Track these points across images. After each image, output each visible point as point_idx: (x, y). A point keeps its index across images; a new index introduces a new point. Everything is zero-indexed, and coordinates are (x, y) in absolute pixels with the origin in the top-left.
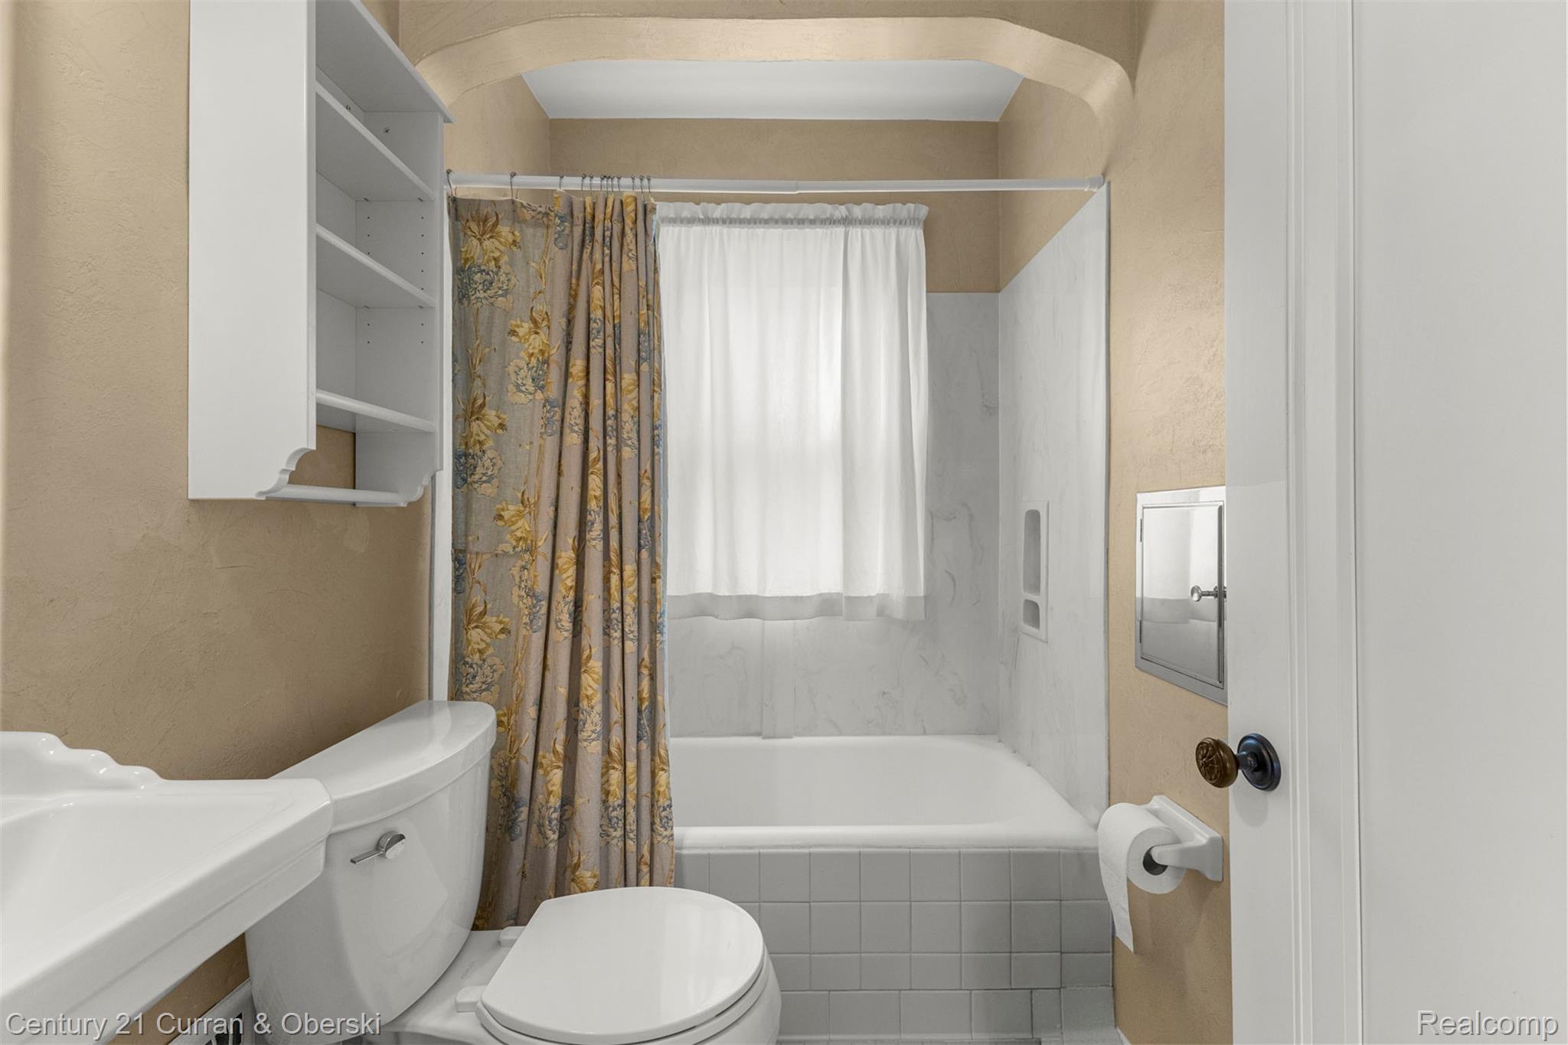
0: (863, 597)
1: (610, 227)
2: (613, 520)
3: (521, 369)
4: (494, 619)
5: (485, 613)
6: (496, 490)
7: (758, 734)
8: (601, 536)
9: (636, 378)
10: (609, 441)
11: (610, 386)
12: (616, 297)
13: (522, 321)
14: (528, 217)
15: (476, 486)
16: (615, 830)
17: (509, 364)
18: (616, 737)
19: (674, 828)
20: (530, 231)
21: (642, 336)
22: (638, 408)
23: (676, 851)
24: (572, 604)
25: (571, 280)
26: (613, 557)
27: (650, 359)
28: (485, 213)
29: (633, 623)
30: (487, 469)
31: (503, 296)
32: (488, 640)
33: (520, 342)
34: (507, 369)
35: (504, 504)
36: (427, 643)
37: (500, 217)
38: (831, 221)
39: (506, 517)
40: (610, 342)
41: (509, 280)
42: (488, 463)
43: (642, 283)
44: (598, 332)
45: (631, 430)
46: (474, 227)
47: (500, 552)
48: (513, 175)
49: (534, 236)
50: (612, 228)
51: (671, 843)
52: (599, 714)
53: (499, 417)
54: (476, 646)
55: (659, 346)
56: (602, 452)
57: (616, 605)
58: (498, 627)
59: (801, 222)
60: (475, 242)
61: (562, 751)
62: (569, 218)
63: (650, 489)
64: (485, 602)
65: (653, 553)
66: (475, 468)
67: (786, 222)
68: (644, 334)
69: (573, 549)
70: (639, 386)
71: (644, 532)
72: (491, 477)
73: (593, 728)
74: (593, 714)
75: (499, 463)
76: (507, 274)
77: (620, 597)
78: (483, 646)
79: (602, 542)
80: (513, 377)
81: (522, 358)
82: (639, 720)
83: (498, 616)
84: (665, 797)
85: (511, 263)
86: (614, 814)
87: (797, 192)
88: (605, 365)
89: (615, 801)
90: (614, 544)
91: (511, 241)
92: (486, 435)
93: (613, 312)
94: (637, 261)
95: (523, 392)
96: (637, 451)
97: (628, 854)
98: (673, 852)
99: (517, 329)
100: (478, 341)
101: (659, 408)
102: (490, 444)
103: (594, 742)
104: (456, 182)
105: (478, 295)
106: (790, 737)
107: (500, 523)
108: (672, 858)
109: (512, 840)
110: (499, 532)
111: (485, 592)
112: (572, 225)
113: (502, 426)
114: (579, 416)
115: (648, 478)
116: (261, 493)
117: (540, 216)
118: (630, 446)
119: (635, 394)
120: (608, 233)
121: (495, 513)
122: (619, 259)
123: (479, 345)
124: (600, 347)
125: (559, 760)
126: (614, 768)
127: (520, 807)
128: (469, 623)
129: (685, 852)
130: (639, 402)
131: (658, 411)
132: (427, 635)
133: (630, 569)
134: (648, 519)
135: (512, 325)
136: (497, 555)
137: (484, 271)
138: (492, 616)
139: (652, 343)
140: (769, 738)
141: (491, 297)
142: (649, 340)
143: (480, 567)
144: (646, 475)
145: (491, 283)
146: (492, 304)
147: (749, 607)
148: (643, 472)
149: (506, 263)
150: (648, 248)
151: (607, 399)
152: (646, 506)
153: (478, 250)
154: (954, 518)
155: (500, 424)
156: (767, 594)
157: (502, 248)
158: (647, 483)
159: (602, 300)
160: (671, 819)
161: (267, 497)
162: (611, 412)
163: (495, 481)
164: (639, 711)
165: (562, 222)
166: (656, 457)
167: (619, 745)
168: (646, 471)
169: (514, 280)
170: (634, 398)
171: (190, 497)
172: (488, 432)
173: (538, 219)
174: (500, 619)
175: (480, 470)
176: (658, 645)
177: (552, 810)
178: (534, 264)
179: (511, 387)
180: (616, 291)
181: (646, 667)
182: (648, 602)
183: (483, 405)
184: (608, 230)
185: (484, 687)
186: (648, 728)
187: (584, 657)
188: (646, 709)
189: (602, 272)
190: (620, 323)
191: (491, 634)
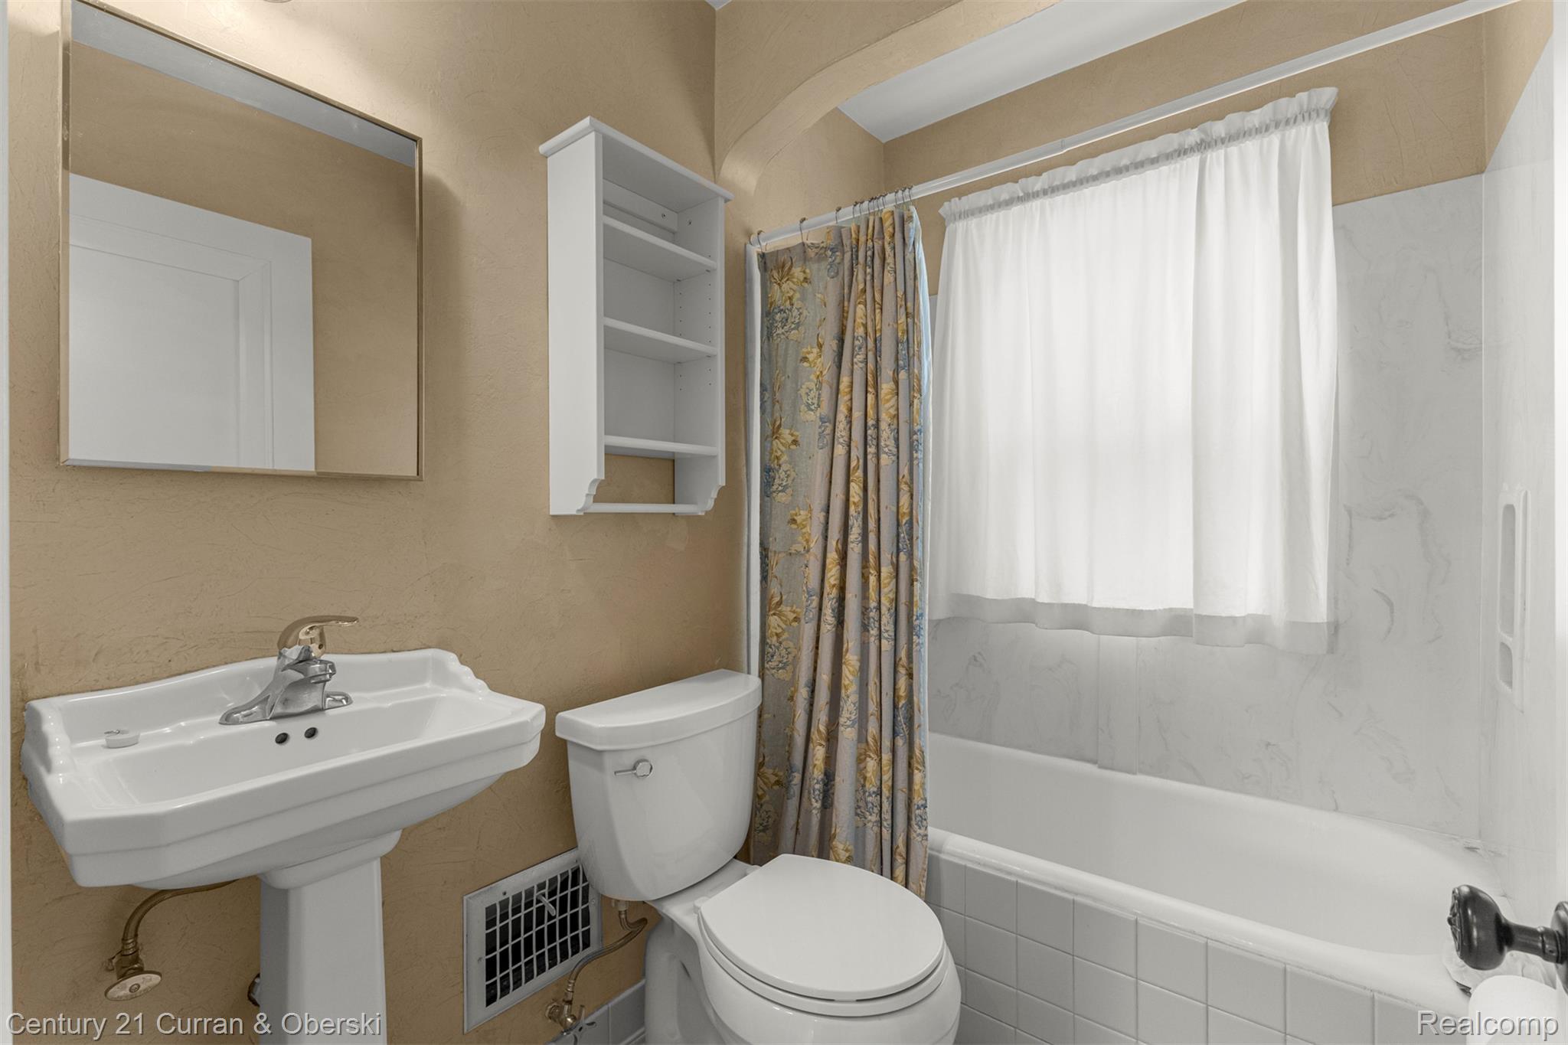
0: (1221, 618)
1: (871, 247)
2: (872, 525)
3: (811, 390)
4: (789, 609)
5: (781, 603)
6: (790, 498)
7: (1094, 762)
8: (860, 539)
9: (894, 387)
10: (869, 450)
11: (870, 397)
12: (878, 311)
13: (812, 348)
14: (813, 255)
15: (775, 494)
16: (871, 815)
17: (801, 387)
18: (872, 728)
19: (929, 828)
20: (815, 266)
21: (900, 345)
22: (897, 416)
23: (929, 851)
24: (835, 600)
25: (843, 303)
26: (871, 560)
27: (909, 366)
28: (782, 260)
29: (888, 623)
30: (782, 480)
31: (796, 328)
32: (784, 626)
33: (810, 366)
34: (799, 392)
35: (797, 509)
36: (745, 624)
37: (794, 260)
38: (1182, 152)
39: (799, 521)
40: (871, 355)
41: (800, 314)
42: (783, 475)
43: (900, 293)
44: (860, 348)
45: (888, 438)
46: (776, 275)
47: (793, 552)
48: (839, 209)
49: (819, 270)
50: (873, 247)
51: (925, 843)
52: (854, 704)
53: (792, 435)
54: (775, 631)
55: (918, 351)
56: (861, 461)
57: (873, 604)
58: (792, 616)
59: (1139, 166)
60: (776, 287)
61: (824, 731)
62: (840, 247)
63: (909, 494)
64: (781, 594)
65: (911, 556)
66: (774, 479)
67: (1119, 171)
68: (902, 343)
69: (836, 551)
70: (897, 394)
71: (902, 535)
72: (786, 487)
73: (848, 716)
74: (849, 703)
75: (793, 474)
76: (798, 309)
77: (878, 597)
78: (779, 631)
79: (860, 544)
80: (805, 399)
81: (812, 381)
82: (895, 717)
83: (792, 607)
84: (919, 796)
85: (803, 299)
86: (869, 799)
87: (1065, 151)
88: (867, 378)
89: (871, 787)
90: (872, 546)
91: (802, 279)
92: (782, 451)
93: (875, 326)
94: (895, 273)
95: (812, 410)
96: (894, 458)
97: (883, 841)
98: (926, 852)
99: (808, 356)
100: (778, 372)
101: (918, 413)
102: (784, 458)
103: (849, 729)
104: (764, 240)
105: (778, 332)
106: (1134, 774)
107: (794, 526)
108: (925, 857)
109: (788, 799)
110: (793, 534)
111: (781, 586)
112: (843, 253)
113: (795, 442)
114: (844, 429)
115: (906, 483)
116: (578, 511)
117: (822, 251)
118: (887, 453)
119: (893, 401)
120: (869, 253)
121: (789, 517)
122: (881, 275)
123: (778, 375)
124: (861, 362)
125: (821, 738)
126: (870, 757)
127: (792, 772)
128: (769, 611)
129: (943, 856)
130: (898, 409)
131: (917, 417)
132: (745, 618)
133: (886, 570)
134: (905, 524)
135: (803, 352)
136: (790, 554)
137: (782, 310)
138: (787, 606)
139: (911, 350)
140: (1106, 768)
141: (787, 332)
142: (908, 347)
143: (776, 564)
144: (904, 480)
145: (787, 320)
146: (787, 337)
147: (1077, 617)
148: (901, 477)
149: (798, 299)
150: (906, 257)
151: (868, 409)
152: (904, 510)
153: (779, 293)
154: (1392, 515)
155: (794, 441)
156: (1095, 604)
157: (795, 287)
158: (904, 487)
159: (864, 318)
160: (925, 820)
161: (585, 513)
162: (871, 422)
163: (789, 491)
164: (895, 707)
165: (833, 252)
166: (915, 462)
167: (874, 736)
168: (903, 477)
169: (805, 313)
170: (892, 407)
171: (551, 513)
172: (783, 449)
173: (822, 254)
174: (794, 608)
175: (777, 481)
176: (914, 646)
177: (815, 781)
178: (819, 296)
179: (803, 408)
180: (877, 306)
181: (903, 666)
182: (906, 604)
183: (780, 425)
184: (870, 249)
185: (780, 665)
186: (904, 726)
187: (844, 649)
188: (902, 707)
189: (864, 291)
190: (881, 335)
191: (786, 621)
